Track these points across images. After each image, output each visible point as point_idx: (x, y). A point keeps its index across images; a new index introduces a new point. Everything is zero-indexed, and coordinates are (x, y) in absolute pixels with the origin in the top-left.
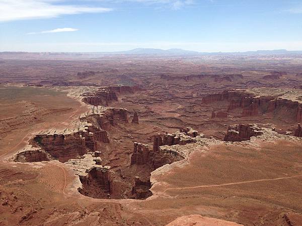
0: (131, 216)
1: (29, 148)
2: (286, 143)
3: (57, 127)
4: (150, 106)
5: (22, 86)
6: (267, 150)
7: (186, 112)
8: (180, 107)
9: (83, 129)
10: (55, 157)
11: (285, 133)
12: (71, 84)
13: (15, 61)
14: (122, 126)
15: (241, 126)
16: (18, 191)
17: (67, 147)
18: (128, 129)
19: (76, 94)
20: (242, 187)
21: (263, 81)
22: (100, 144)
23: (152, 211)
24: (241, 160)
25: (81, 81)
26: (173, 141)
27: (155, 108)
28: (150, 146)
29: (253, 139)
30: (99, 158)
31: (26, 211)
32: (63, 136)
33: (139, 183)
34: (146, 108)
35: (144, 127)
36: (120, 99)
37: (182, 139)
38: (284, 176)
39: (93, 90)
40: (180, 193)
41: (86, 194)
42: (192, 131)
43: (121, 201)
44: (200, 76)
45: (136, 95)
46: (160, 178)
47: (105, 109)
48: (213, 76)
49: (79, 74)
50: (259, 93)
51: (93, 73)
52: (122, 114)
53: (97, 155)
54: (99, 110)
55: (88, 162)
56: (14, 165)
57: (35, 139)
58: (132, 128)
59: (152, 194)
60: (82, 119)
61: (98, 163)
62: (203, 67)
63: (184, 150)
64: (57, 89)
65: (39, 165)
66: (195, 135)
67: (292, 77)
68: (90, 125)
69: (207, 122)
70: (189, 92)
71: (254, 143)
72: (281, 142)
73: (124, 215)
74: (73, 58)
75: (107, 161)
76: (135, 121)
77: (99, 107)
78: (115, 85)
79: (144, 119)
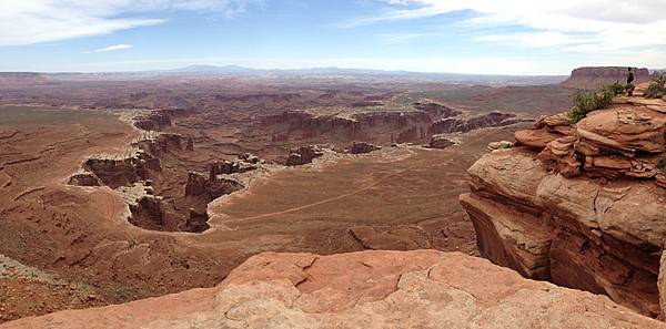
0: (185, 250)
1: (82, 172)
2: (345, 161)
3: (108, 152)
4: (205, 131)
5: (76, 108)
6: (329, 170)
7: (244, 137)
8: (238, 131)
9: (134, 155)
10: (106, 183)
11: (342, 152)
12: (124, 106)
13: (70, 82)
14: (176, 153)
15: (302, 149)
16: (71, 213)
17: (119, 173)
18: (181, 156)
19: (128, 117)
20: (306, 211)
21: (320, 101)
22: (151, 172)
23: (209, 245)
24: (304, 184)
25: (133, 103)
26: (231, 169)
27: (211, 133)
28: (207, 175)
29: (315, 161)
30: (150, 187)
31: (78, 234)
32: (114, 162)
33: (194, 215)
34: (201, 133)
35: (200, 154)
36: (173, 123)
37: (241, 167)
38: (345, 193)
39: (145, 113)
40: (241, 224)
41: (135, 224)
42: (252, 157)
43: (175, 234)
44: (257, 97)
45: (191, 118)
46: (217, 210)
47: (158, 134)
48: (271, 96)
49: (132, 96)
50: (317, 113)
51: (146, 95)
52: (176, 140)
53: (148, 184)
54: (152, 135)
55: (139, 191)
56: (68, 187)
57: (87, 163)
58: (186, 156)
59: (209, 227)
60: (134, 145)
61: (149, 192)
62: (260, 86)
63: (243, 179)
64: (109, 111)
65: (90, 189)
66: (255, 161)
67: (345, 95)
68: (142, 151)
69: (267, 147)
70: (247, 115)
71: (316, 164)
72: (340, 161)
73: (177, 248)
74: (124, 78)
75: (159, 191)
76: (190, 147)
77: (152, 132)
78: (169, 108)
79: (200, 146)
